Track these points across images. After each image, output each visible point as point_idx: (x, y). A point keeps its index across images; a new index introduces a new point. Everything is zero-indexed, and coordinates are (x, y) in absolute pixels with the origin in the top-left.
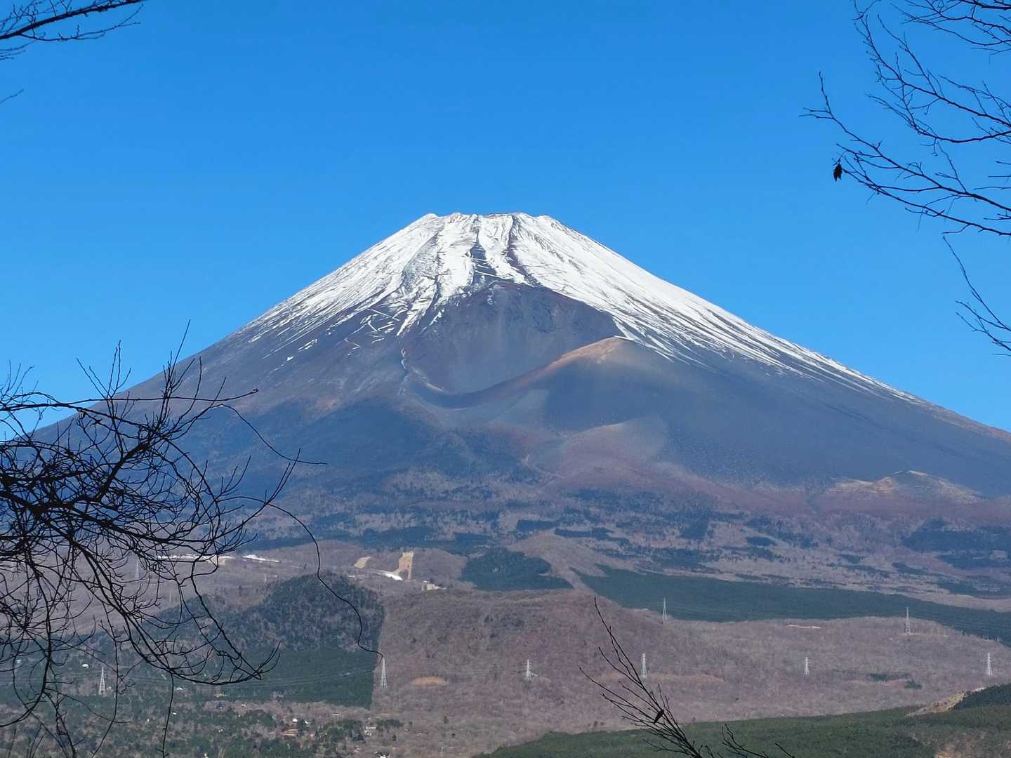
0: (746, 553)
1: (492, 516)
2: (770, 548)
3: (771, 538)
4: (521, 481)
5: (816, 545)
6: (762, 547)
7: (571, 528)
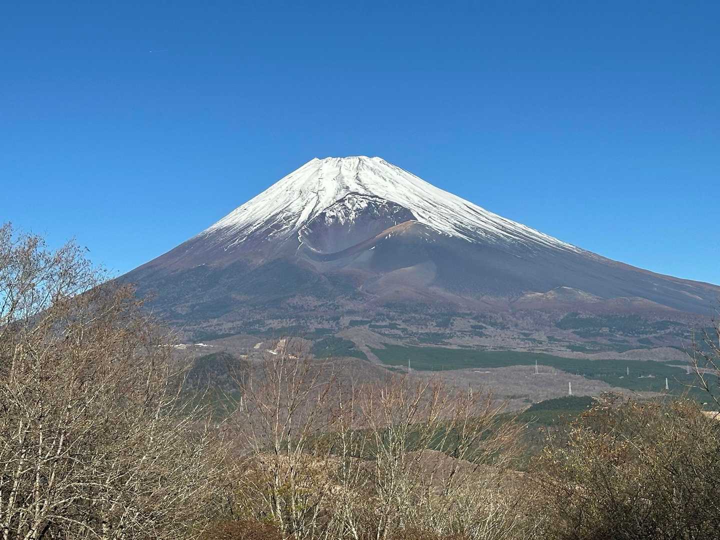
0: (468, 333)
1: (336, 319)
2: (483, 330)
3: (484, 325)
4: (356, 299)
5: (509, 328)
6: (478, 330)
7: (378, 324)
